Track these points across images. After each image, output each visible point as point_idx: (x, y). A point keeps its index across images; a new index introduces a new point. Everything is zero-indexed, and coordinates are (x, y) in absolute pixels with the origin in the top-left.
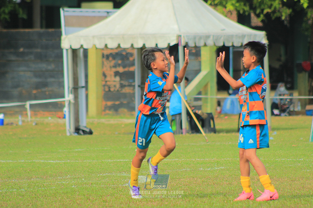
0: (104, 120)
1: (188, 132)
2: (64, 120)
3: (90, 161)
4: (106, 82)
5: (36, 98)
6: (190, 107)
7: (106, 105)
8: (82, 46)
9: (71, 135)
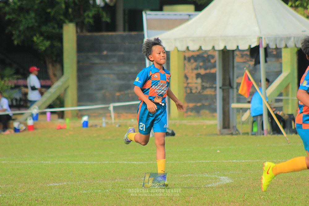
0: (185, 122)
1: (269, 133)
3: (172, 162)
4: (188, 83)
5: (119, 101)
6: (271, 108)
7: (188, 106)
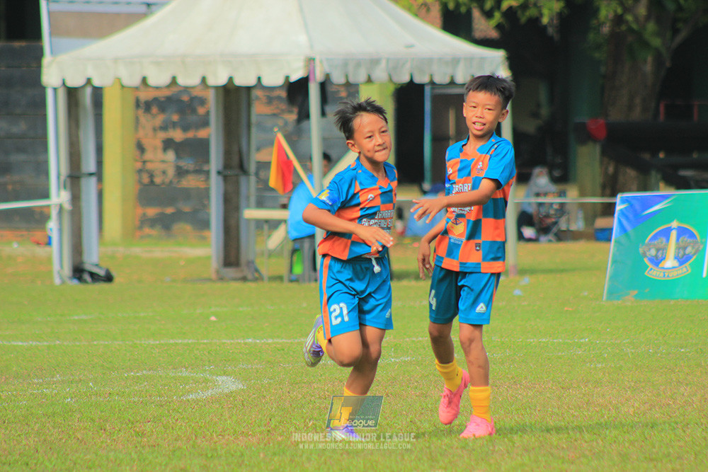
0: (139, 250)
2: (47, 249)
3: (106, 343)
4: (144, 162)
7: (144, 215)
8: (89, 81)
9: (63, 282)
